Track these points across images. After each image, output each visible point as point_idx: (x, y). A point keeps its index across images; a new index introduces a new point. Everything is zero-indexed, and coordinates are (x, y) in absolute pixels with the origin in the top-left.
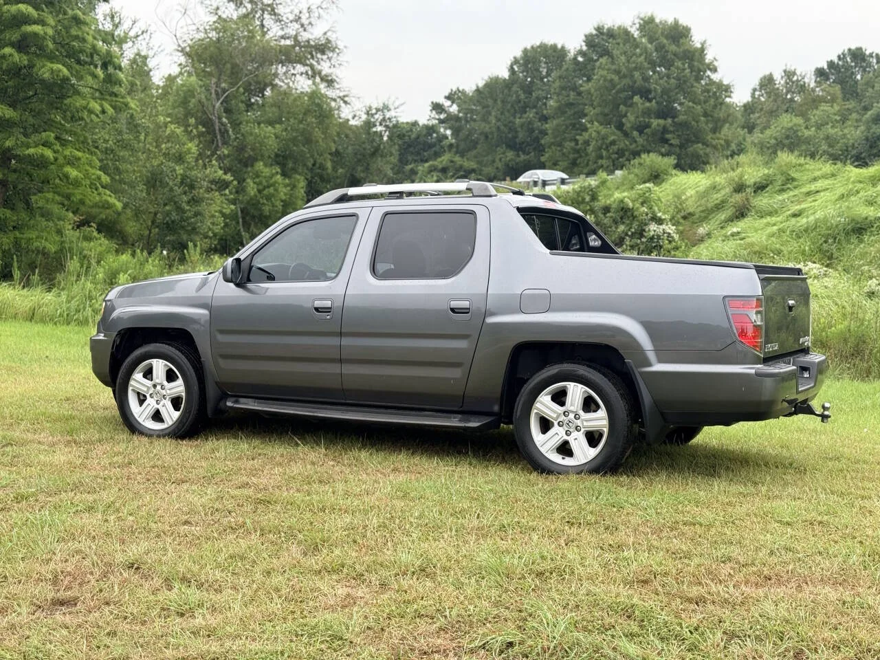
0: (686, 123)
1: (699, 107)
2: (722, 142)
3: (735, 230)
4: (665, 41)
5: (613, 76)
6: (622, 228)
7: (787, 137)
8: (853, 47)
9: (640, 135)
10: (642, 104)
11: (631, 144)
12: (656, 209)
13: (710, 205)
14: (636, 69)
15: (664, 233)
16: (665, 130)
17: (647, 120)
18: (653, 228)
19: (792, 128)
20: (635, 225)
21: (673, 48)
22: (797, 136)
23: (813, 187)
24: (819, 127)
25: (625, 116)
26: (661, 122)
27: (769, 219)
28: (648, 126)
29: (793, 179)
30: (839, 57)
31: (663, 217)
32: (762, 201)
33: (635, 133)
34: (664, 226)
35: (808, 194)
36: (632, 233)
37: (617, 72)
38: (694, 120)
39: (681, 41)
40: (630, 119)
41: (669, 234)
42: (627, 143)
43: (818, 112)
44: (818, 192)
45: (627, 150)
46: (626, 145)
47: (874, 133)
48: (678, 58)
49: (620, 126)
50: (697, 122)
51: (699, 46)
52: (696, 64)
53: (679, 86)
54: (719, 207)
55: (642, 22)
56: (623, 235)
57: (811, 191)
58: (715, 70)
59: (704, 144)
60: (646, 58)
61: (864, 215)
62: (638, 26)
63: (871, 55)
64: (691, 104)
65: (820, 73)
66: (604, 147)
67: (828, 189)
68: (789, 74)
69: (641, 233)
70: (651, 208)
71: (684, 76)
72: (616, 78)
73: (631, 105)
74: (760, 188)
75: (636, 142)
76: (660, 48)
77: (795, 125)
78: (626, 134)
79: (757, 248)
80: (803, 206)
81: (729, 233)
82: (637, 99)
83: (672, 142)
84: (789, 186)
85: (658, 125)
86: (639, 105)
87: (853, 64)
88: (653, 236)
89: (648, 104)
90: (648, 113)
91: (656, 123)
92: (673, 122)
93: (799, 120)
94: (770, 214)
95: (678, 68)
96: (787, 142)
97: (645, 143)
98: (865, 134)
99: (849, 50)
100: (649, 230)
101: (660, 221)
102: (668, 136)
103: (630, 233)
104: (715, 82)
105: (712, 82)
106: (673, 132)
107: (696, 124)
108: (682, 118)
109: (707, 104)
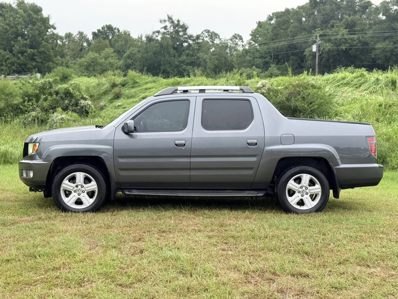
0: (43, 52)
1: (50, 45)
2: (61, 62)
4: (31, 13)
7: (93, 62)
8: (108, 24)
9: (22, 56)
10: (22, 41)
11: (17, 60)
14: (18, 24)
16: (34, 54)
17: (25, 49)
19: (94, 58)
21: (35, 16)
22: (97, 62)
24: (106, 58)
25: (14, 46)
26: (32, 50)
28: (26, 52)
30: (102, 28)
33: (19, 55)
37: (8, 25)
38: (47, 51)
39: (39, 14)
40: (16, 48)
42: (16, 59)
43: (104, 52)
45: (15, 63)
46: (15, 60)
47: (128, 63)
48: (38, 21)
49: (11, 51)
51: (47, 16)
52: (46, 25)
53: (39, 34)
55: (18, 2)
58: (55, 28)
59: (53, 62)
60: (23, 20)
62: (16, 4)
63: (115, 29)
64: (46, 43)
65: (94, 34)
66: (4, 60)
68: (81, 34)
71: (41, 30)
72: (8, 28)
73: (16, 41)
75: (20, 59)
76: (29, 15)
77: (96, 57)
78: (14, 55)
82: (19, 38)
83: (38, 60)
85: (31, 52)
86: (21, 41)
87: (108, 32)
89: (25, 42)
90: (25, 46)
91: (29, 51)
92: (37, 51)
93: (97, 55)
95: (38, 26)
96: (93, 64)
97: (24, 60)
98: (124, 63)
99: (106, 25)
102: (36, 57)
104: (55, 34)
105: (53, 34)
106: (37, 56)
107: (48, 53)
108: (42, 49)
109: (53, 44)
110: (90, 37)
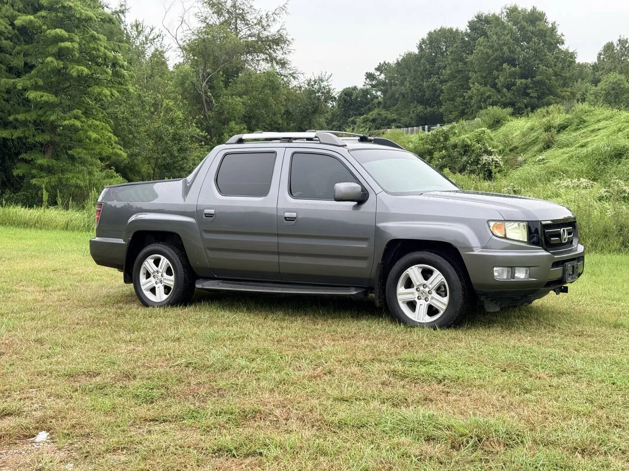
0: (541, 81)
1: (551, 69)
2: (569, 94)
3: (541, 157)
4: (525, 24)
5: (488, 50)
6: (465, 158)
7: (613, 89)
9: (508, 91)
10: (510, 69)
11: (502, 98)
12: (487, 145)
13: (528, 141)
14: (504, 44)
15: (493, 161)
16: (527, 87)
17: (513, 80)
18: (485, 158)
19: (616, 82)
20: (473, 156)
21: (531, 28)
22: (620, 88)
23: (596, 127)
25: (498, 77)
26: (523, 81)
27: (565, 149)
28: (514, 84)
29: (584, 121)
31: (492, 150)
32: (563, 137)
33: (505, 90)
34: (493, 157)
35: (593, 131)
36: (472, 162)
37: (492, 47)
38: (547, 79)
39: (537, 23)
40: (501, 80)
41: (497, 161)
42: (499, 97)
44: (599, 129)
45: (499, 102)
46: (499, 99)
48: (534, 35)
49: (494, 86)
50: (550, 80)
51: (550, 26)
52: (548, 39)
53: (536, 55)
54: (534, 142)
55: (508, 11)
56: (465, 163)
57: (595, 129)
58: (562, 43)
59: (555, 96)
60: (511, 37)
61: (622, 145)
62: (505, 14)
64: (545, 67)
66: (483, 100)
67: (606, 127)
68: (622, 43)
69: (477, 162)
70: (484, 145)
71: (539, 48)
72: (490, 52)
73: (502, 70)
74: (562, 128)
75: (505, 96)
76: (522, 29)
77: (619, 80)
78: (499, 91)
79: (552, 170)
80: (589, 139)
81: (537, 160)
82: (505, 65)
83: (532, 95)
84: (581, 126)
85: (521, 83)
86: (507, 69)
88: (485, 163)
89: (513, 69)
90: (513, 75)
91: (519, 82)
92: (532, 81)
93: (622, 77)
94: (567, 146)
95: (535, 42)
96: (613, 92)
97: (512, 96)
100: (483, 159)
101: (490, 153)
102: (529, 91)
103: (470, 162)
104: (562, 51)
106: (532, 88)
107: (549, 82)
108: (538, 78)
109: (557, 67)
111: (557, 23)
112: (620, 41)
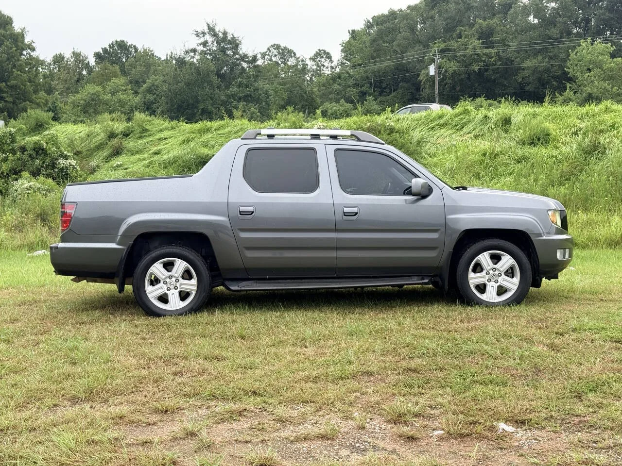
0: (16, 86)
1: (25, 75)
2: (43, 101)
7: (93, 100)
8: (118, 40)
19: (95, 94)
21: (2, 31)
22: (99, 99)
24: (113, 94)
30: (110, 45)
38: (22, 85)
39: (8, 27)
43: (110, 84)
47: (149, 99)
48: (6, 39)
50: (24, 86)
51: (19, 31)
52: (20, 44)
53: (8, 59)
58: (33, 50)
59: (30, 102)
63: (131, 46)
64: (19, 72)
65: (97, 55)
68: (76, 55)
71: (12, 52)
77: (97, 91)
83: (7, 99)
87: (119, 51)
92: (6, 85)
93: (98, 88)
95: (7, 46)
96: (93, 103)
98: (143, 100)
99: (116, 41)
102: (5, 95)
104: (34, 58)
105: (31, 58)
106: (7, 92)
107: (24, 87)
108: (13, 82)
109: (31, 73)
110: (92, 61)
111: (27, 30)
112: (74, 53)
